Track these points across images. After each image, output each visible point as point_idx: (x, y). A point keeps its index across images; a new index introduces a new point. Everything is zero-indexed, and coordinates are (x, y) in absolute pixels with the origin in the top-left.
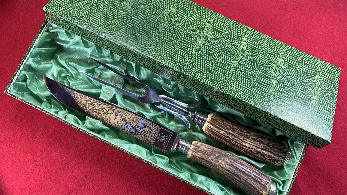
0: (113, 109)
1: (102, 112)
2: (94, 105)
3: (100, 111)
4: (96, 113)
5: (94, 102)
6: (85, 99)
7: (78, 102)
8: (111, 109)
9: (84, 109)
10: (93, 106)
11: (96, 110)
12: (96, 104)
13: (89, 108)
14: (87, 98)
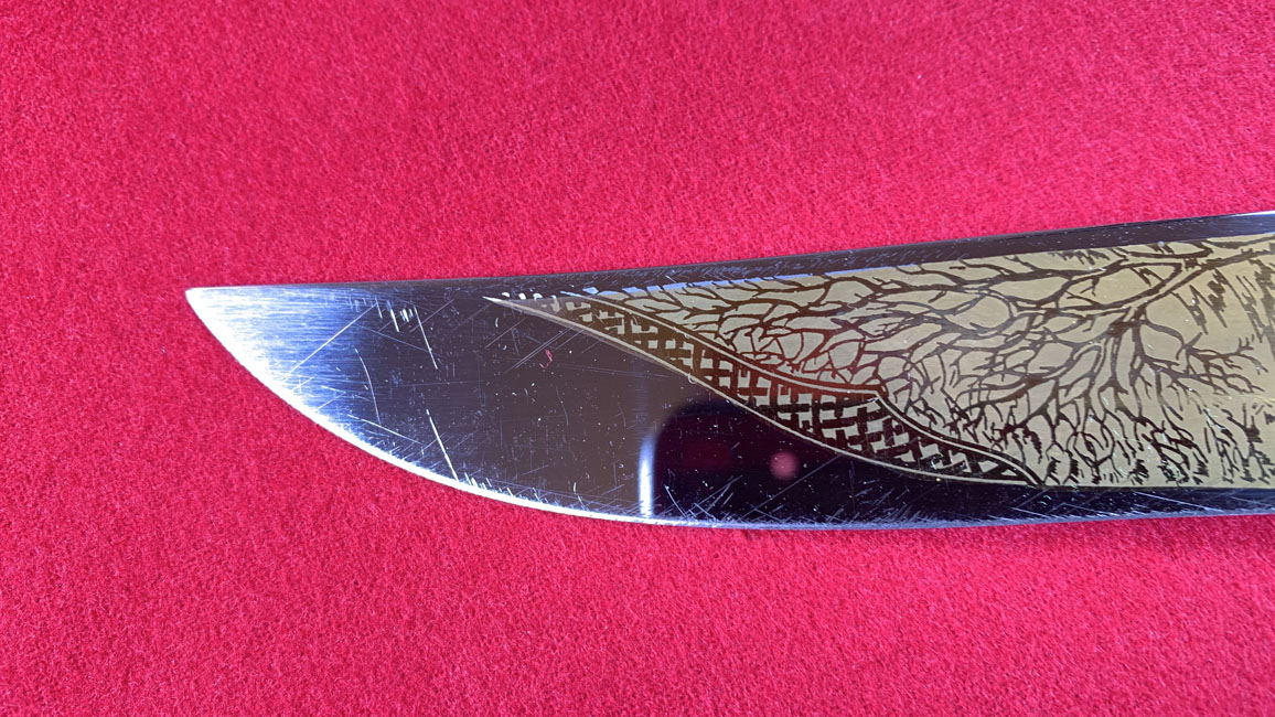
0: (1248, 270)
1: (1135, 374)
2: (977, 332)
3: (1092, 376)
4: (1064, 431)
5: (952, 299)
6: (825, 323)
7: (754, 390)
8: (1218, 286)
9: (879, 446)
10: (982, 358)
11: (1039, 394)
12: (1001, 312)
13: (937, 402)
14: (846, 292)
